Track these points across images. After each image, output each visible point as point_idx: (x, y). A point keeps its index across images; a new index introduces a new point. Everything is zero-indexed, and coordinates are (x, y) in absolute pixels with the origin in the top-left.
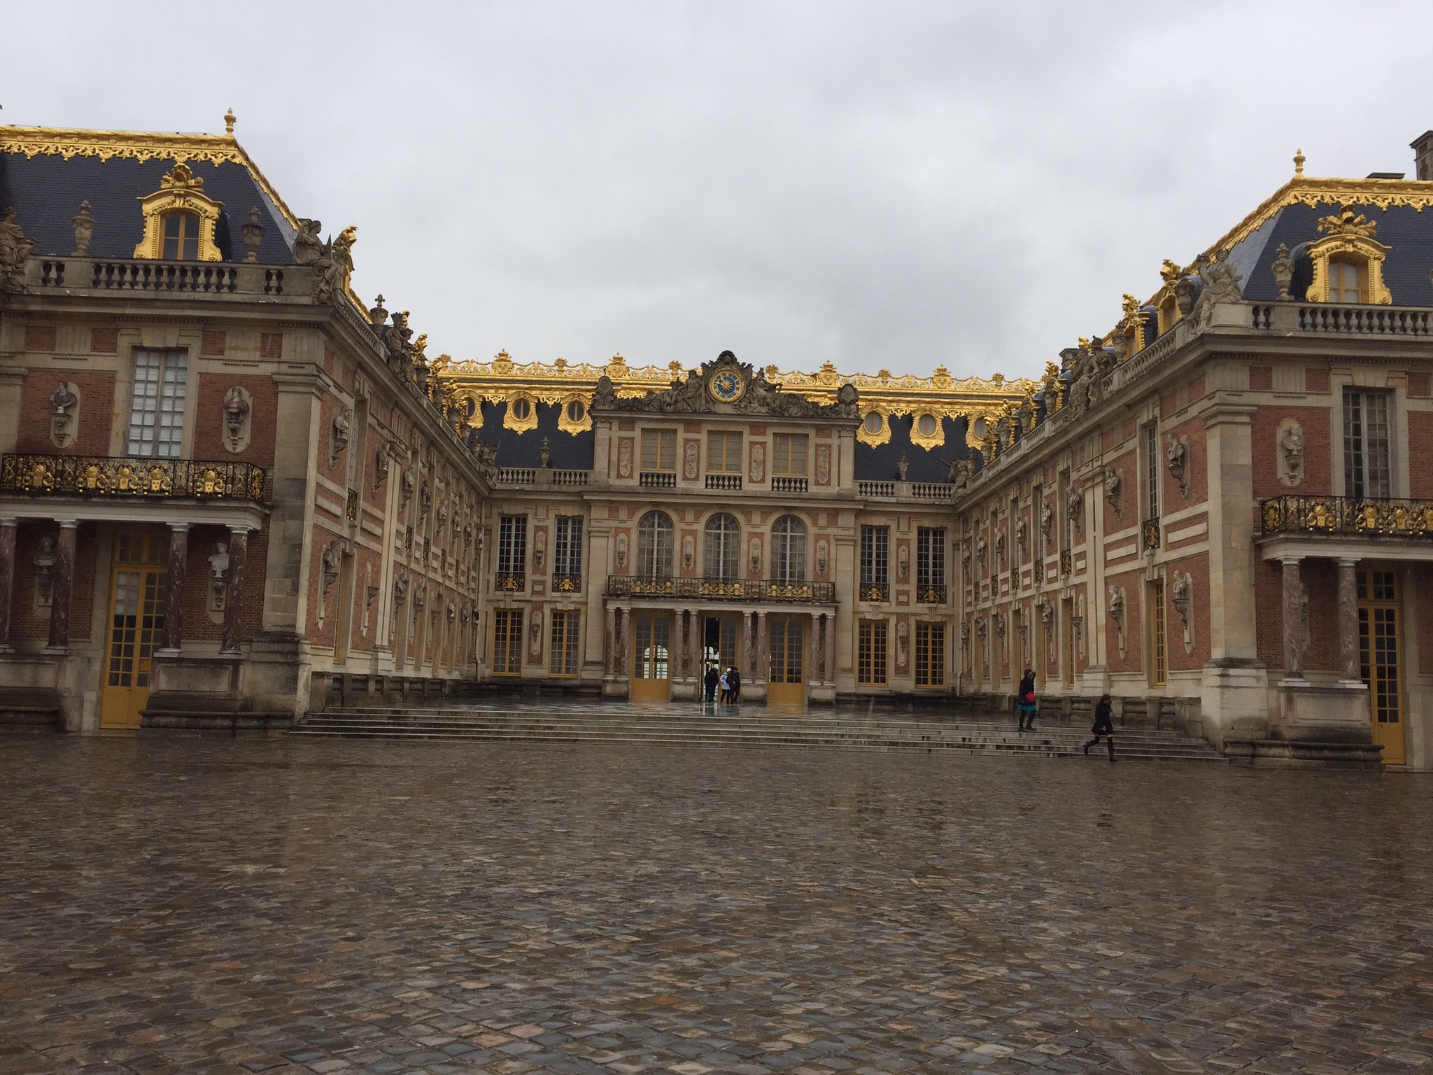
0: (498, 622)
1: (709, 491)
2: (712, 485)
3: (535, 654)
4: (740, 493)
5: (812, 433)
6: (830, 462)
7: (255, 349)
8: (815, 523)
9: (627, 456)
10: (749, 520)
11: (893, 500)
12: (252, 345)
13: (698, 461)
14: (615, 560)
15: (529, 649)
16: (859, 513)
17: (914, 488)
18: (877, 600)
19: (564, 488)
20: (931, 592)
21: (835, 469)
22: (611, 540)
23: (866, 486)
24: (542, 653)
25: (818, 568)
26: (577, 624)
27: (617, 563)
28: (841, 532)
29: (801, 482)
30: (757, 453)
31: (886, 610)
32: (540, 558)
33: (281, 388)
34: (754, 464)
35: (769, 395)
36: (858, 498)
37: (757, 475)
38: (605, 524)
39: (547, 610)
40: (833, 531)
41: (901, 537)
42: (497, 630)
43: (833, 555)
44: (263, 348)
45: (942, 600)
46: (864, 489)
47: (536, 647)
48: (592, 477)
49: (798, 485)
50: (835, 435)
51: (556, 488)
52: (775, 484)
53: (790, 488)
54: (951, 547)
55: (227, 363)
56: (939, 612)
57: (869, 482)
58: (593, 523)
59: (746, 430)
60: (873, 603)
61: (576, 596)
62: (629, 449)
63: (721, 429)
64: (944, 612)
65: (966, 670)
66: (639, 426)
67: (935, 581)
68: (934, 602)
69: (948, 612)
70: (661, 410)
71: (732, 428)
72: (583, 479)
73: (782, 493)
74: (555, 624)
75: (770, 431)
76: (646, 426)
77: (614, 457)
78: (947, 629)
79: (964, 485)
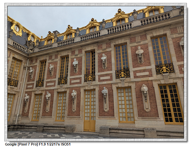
17: (14, 43)
20: (12, 82)
45: (16, 86)
54: (22, 67)
56: (14, 90)
64: (16, 90)
65: (21, 113)
68: (13, 86)
69: (18, 90)
78: (16, 96)
79: (32, 50)
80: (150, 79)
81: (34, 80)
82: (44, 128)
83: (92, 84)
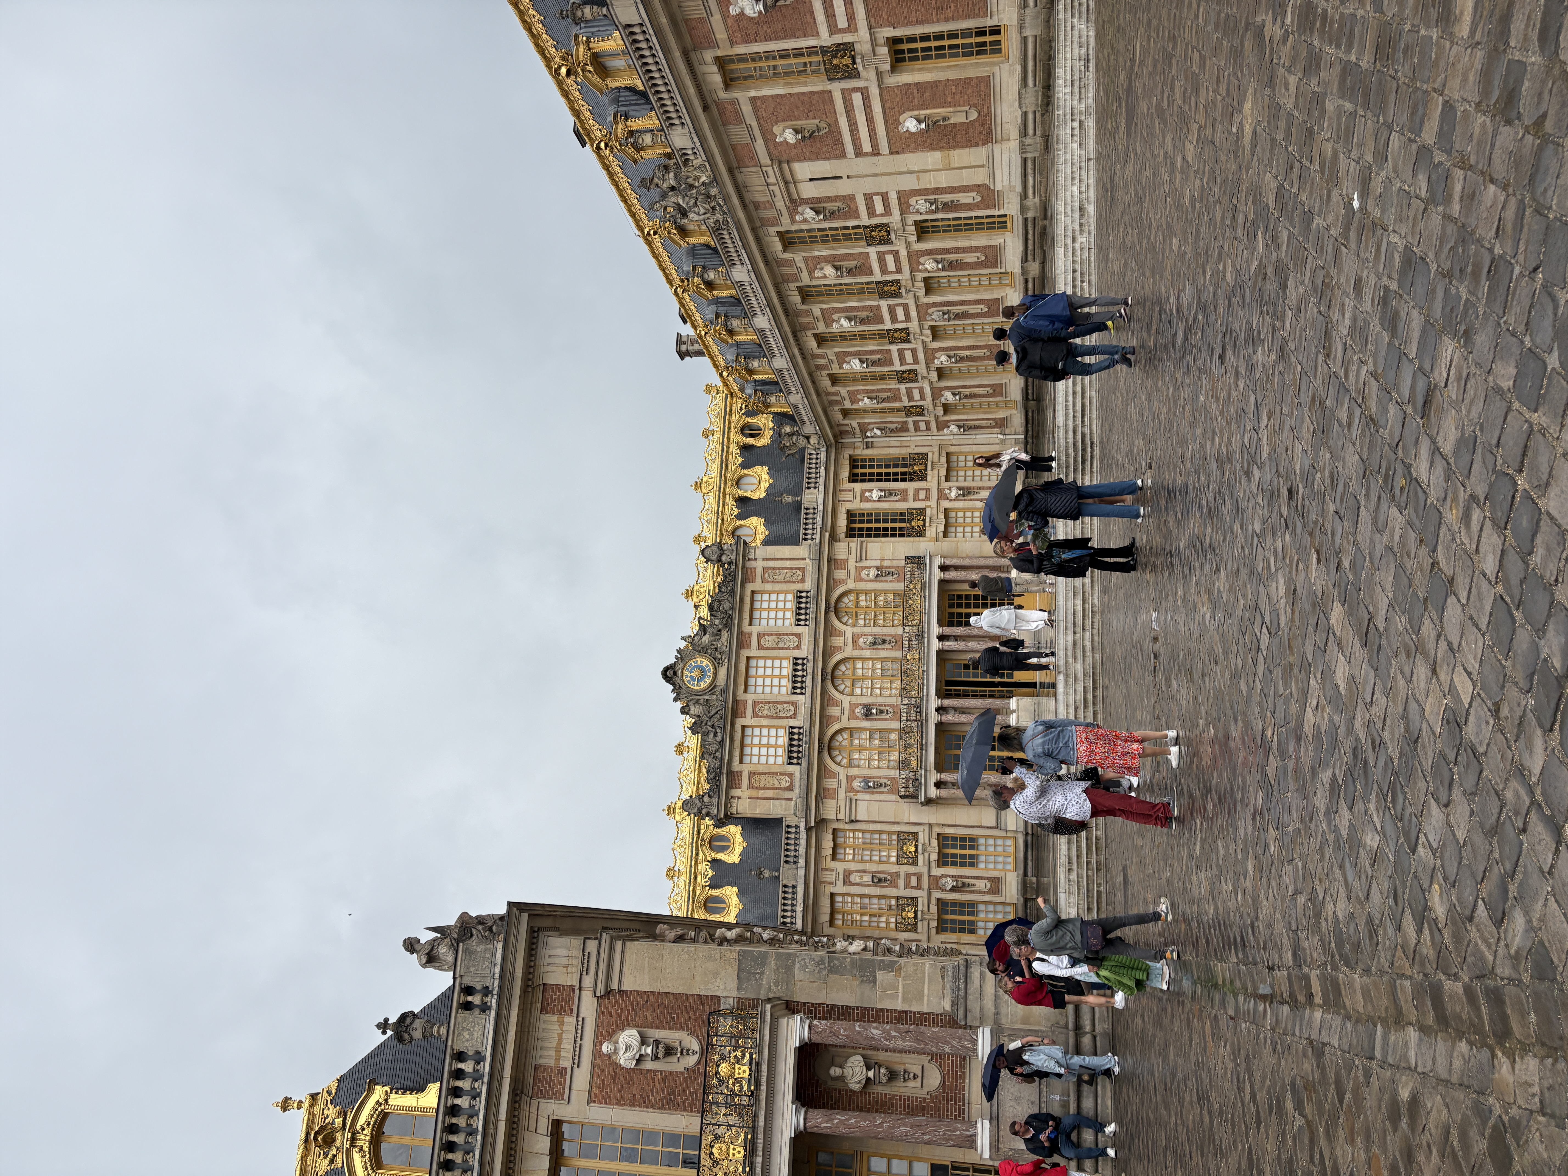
0: (953, 930)
1: (808, 691)
2: (802, 688)
3: (989, 886)
4: (811, 658)
5: (750, 587)
6: (780, 569)
7: (562, 1023)
8: (843, 582)
9: (769, 779)
10: (839, 649)
11: (821, 508)
12: (556, 1027)
13: (776, 703)
14: (883, 793)
15: (984, 892)
16: (833, 538)
17: (809, 488)
18: (924, 520)
19: (802, 850)
20: (916, 468)
21: (788, 564)
22: (860, 796)
23: (806, 534)
24: (988, 878)
25: (890, 578)
26: (954, 839)
27: (885, 790)
28: (853, 556)
29: (801, 597)
30: (768, 641)
31: (935, 512)
32: (880, 880)
33: (615, 986)
34: (781, 645)
35: (710, 630)
36: (818, 541)
37: (793, 642)
38: (842, 803)
39: (937, 872)
40: (851, 564)
41: (858, 498)
42: (962, 931)
43: (878, 563)
44: (562, 1012)
45: (924, 457)
46: (809, 537)
47: (981, 885)
48: (791, 820)
49: (804, 600)
50: (751, 564)
51: (802, 862)
52: (802, 623)
53: (806, 608)
54: (869, 452)
55: (577, 1061)
56: (936, 459)
57: (802, 531)
58: (841, 816)
59: (745, 653)
60: (927, 524)
61: (922, 837)
62: (762, 777)
63: (742, 679)
64: (936, 454)
65: (996, 430)
66: (736, 766)
67: (905, 466)
68: (926, 465)
69: (936, 450)
70: (721, 743)
71: (743, 667)
72: (793, 830)
73: (812, 616)
74: (954, 864)
75: (746, 628)
76: (737, 759)
77: (770, 794)
78: (952, 449)
79: (808, 438)
80: (903, 253)
81: (906, 422)
82: (1030, 397)
83: (918, 331)
